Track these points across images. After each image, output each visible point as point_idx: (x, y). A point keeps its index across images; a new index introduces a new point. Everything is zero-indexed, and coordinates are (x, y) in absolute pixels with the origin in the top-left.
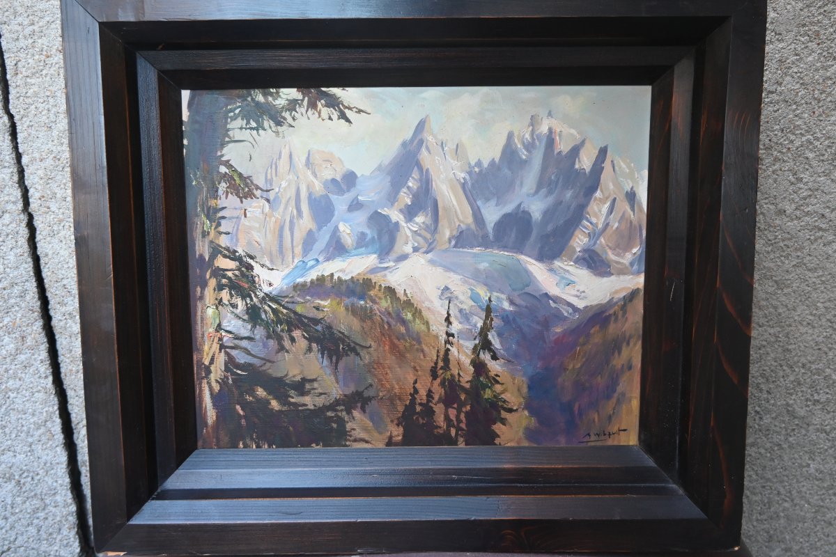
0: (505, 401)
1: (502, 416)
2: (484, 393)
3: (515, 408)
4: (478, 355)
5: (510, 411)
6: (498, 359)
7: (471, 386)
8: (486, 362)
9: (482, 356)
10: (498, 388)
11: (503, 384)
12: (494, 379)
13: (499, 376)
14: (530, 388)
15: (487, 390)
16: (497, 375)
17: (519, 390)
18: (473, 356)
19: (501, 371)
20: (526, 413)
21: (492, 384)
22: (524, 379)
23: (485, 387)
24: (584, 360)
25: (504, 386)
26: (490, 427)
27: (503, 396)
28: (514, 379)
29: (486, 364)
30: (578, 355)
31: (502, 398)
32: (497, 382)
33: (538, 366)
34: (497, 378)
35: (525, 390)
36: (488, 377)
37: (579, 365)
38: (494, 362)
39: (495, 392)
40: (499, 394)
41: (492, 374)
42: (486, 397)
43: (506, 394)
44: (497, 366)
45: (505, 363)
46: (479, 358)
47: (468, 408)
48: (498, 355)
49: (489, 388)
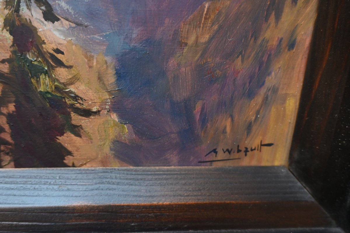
0: (76, 98)
1: (73, 122)
2: (38, 82)
3: (94, 109)
4: (17, 10)
5: (87, 113)
6: (58, 20)
7: (12, 69)
8: (35, 24)
9: (24, 11)
10: (62, 74)
11: (70, 67)
12: (53, 57)
13: (62, 53)
14: (119, 75)
15: (42, 77)
16: (58, 51)
17: (100, 78)
18: (6, 12)
19: (65, 42)
20: (114, 117)
21: (52, 68)
22: (108, 59)
23: (37, 72)
24: (216, 27)
25: (74, 71)
26: (54, 139)
27: (72, 88)
28: (90, 59)
29: (35, 29)
30: (205, 18)
31: (71, 92)
32: (60, 64)
33: (134, 36)
34: (59, 56)
35: (111, 79)
36: (41, 53)
37: (205, 38)
38: (49, 25)
39: (58, 81)
40: (65, 85)
41: (49, 48)
42: (42, 89)
43: (77, 84)
44: (57, 34)
45: (71, 27)
46: (19, 16)
47: (12, 107)
48: (57, 11)
49: (46, 73)
